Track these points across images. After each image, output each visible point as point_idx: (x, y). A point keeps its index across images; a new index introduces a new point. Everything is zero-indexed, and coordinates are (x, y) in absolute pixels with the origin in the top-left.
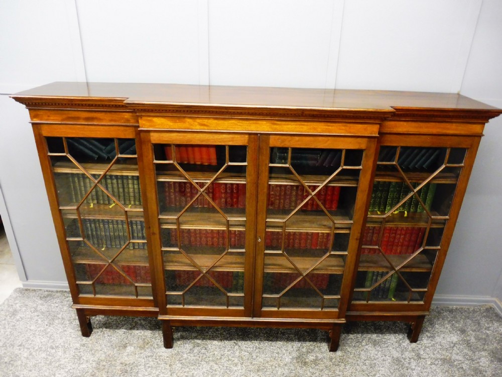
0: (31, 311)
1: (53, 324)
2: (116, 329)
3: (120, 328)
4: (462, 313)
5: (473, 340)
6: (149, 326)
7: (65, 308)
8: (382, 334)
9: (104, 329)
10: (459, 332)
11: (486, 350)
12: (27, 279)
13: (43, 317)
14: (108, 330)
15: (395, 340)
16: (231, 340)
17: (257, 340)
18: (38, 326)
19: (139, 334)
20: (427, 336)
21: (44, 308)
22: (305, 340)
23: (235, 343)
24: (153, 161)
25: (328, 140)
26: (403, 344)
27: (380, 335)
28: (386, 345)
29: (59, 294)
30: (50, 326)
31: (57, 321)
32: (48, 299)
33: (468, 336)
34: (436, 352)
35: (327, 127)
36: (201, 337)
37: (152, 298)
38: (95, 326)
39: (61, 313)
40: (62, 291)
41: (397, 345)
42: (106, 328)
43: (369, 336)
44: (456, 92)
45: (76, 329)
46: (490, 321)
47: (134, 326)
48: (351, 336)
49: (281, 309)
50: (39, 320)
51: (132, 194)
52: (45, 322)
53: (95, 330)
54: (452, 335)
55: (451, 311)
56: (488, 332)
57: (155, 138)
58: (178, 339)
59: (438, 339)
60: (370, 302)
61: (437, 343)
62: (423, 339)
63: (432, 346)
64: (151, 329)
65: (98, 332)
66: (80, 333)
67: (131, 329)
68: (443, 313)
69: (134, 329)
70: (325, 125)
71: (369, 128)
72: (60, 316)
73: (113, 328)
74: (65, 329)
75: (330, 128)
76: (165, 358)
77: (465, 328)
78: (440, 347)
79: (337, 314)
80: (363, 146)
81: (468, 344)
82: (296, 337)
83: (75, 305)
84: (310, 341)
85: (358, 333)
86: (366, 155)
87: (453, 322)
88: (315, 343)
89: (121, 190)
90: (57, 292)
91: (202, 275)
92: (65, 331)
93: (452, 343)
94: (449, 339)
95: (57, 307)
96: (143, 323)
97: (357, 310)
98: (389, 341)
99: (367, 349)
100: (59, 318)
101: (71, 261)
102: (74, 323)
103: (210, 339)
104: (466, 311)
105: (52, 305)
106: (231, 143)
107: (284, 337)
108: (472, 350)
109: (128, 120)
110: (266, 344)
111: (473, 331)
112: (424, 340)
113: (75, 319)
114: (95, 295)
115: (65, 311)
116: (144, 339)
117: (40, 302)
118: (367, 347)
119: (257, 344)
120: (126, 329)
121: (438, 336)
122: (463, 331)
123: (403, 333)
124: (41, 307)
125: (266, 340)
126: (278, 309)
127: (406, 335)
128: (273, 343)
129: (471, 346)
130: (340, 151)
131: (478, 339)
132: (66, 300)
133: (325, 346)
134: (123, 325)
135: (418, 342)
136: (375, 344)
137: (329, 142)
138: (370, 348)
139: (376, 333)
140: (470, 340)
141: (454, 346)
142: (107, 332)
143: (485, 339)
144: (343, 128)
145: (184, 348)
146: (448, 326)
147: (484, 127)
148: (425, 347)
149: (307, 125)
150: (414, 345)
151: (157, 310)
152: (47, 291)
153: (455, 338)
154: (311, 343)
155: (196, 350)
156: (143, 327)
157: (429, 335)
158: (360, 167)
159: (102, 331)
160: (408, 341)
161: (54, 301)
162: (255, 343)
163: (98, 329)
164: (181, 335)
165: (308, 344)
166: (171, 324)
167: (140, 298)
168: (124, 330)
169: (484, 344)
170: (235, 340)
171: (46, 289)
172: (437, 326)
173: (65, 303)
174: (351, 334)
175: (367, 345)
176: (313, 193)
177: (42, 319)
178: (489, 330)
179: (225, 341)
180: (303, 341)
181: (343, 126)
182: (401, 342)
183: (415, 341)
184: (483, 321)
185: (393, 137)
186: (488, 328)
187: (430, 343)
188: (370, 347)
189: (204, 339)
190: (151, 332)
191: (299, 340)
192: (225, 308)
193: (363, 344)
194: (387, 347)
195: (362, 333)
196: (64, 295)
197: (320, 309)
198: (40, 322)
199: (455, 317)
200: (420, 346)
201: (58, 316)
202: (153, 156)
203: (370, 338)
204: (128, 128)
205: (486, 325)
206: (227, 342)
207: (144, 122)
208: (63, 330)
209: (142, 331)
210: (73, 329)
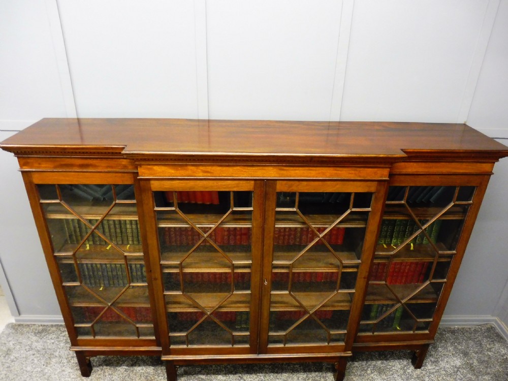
0: (26, 350)
1: (50, 364)
2: (117, 366)
3: (121, 365)
4: (464, 334)
5: (475, 363)
6: (151, 362)
7: (62, 344)
8: (387, 360)
9: (105, 367)
10: (462, 355)
11: (488, 374)
12: (20, 314)
13: (38, 356)
14: (108, 367)
15: (399, 366)
16: (236, 373)
17: (262, 373)
18: (34, 366)
19: (141, 371)
20: (431, 361)
21: (39, 345)
22: (310, 371)
23: (240, 377)
24: (154, 208)
25: (337, 184)
26: (408, 371)
27: (385, 362)
28: (391, 373)
29: (54, 329)
30: (47, 366)
31: (54, 360)
32: (43, 334)
33: (471, 358)
34: (441, 378)
35: (336, 172)
36: (205, 372)
37: (154, 338)
38: (95, 364)
39: (58, 350)
40: (58, 325)
41: (402, 372)
42: (107, 365)
43: (374, 363)
44: (462, 122)
45: (75, 369)
46: (492, 341)
47: (135, 363)
48: (356, 364)
49: (287, 346)
50: (35, 359)
51: (130, 235)
52: (42, 361)
53: (95, 369)
54: (455, 359)
55: (453, 332)
56: (489, 353)
57: (156, 186)
58: (182, 375)
59: (442, 364)
60: (375, 333)
61: (441, 368)
62: (427, 364)
63: (436, 372)
64: (153, 365)
65: (98, 371)
66: (79, 372)
67: (133, 365)
68: (446, 334)
69: (135, 366)
70: (334, 170)
71: (379, 172)
72: (57, 354)
73: (113, 365)
74: (64, 368)
75: (339, 172)
77: (468, 351)
78: (444, 372)
79: (344, 347)
80: (373, 189)
81: (471, 368)
82: (301, 368)
83: (73, 347)
84: (315, 372)
85: (363, 360)
86: (376, 197)
87: (456, 344)
88: (321, 373)
89: (118, 230)
90: (52, 326)
91: (206, 316)
92: (63, 371)
93: (456, 367)
94: (452, 363)
95: (53, 343)
96: (145, 358)
97: (363, 342)
98: (393, 368)
99: (372, 378)
100: (56, 357)
101: (68, 304)
102: (72, 362)
103: (214, 374)
104: (467, 331)
105: (48, 341)
106: (235, 189)
107: (289, 367)
108: (475, 375)
109: (125, 167)
110: (272, 377)
111: (476, 354)
112: (429, 366)
113: (73, 357)
114: (94, 337)
115: (62, 348)
116: (147, 376)
117: (35, 338)
118: (372, 375)
119: (262, 377)
121: (442, 360)
122: (466, 354)
123: (407, 359)
124: (36, 344)
125: (271, 372)
126: (285, 345)
127: (410, 360)
128: (279, 376)
129: (474, 370)
130: (350, 194)
131: (481, 362)
132: (62, 335)
133: (331, 376)
134: (124, 362)
135: (422, 368)
136: (380, 371)
137: (338, 186)
138: (375, 377)
139: (380, 360)
140: (473, 364)
141: (458, 371)
142: (108, 370)
143: (487, 361)
144: (353, 172)
146: (451, 349)
147: (494, 166)
148: (430, 373)
149: (316, 170)
150: (418, 371)
151: (160, 349)
152: (41, 326)
153: (458, 362)
154: (317, 373)
156: (145, 363)
157: (433, 359)
158: (369, 209)
159: (102, 370)
160: (412, 368)
161: (50, 337)
162: (261, 376)
163: (98, 367)
164: (184, 371)
165: (314, 374)
166: (175, 363)
167: (141, 338)
168: (126, 367)
169: (487, 367)
170: (240, 373)
171: (40, 324)
172: (440, 349)
173: (62, 338)
174: (356, 361)
175: (372, 373)
176: (321, 236)
177: (39, 358)
178: (490, 352)
179: (230, 375)
180: (309, 372)
181: (352, 170)
182: (406, 368)
183: (420, 368)
184: (485, 341)
185: (402, 178)
186: (489, 350)
187: (434, 369)
188: (375, 375)
189: (208, 374)
190: (153, 368)
191: (305, 371)
192: (230, 346)
193: (369, 372)
194: (392, 374)
195: (367, 360)
196: (60, 330)
197: (326, 344)
198: (36, 361)
199: (457, 339)
200: (424, 372)
201: (54, 353)
202: (153, 204)
203: (375, 366)
204: (126, 174)
205: (488, 346)
206: (231, 376)
207: (143, 171)
208: (61, 370)
209: (144, 367)
210: (72, 369)
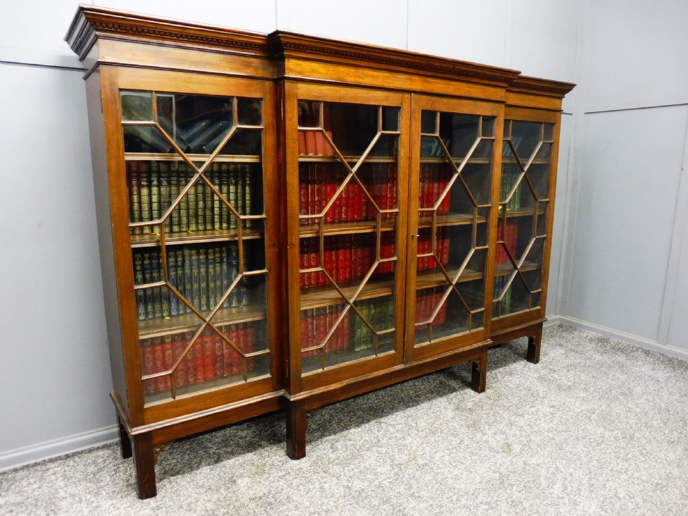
1: (59, 509)
2: (191, 471)
3: (198, 468)
6: (242, 450)
8: (505, 366)
9: (172, 478)
13: (23, 509)
14: (180, 476)
16: (368, 421)
19: (238, 462)
23: (376, 422)
24: (297, 126)
26: (531, 367)
28: (519, 372)
31: (64, 503)
33: (567, 346)
36: (330, 433)
37: (268, 376)
39: (60, 491)
40: (28, 466)
41: (527, 369)
42: (173, 475)
43: (497, 371)
47: (219, 458)
54: (556, 350)
57: (304, 91)
60: (501, 317)
61: (555, 357)
62: (542, 358)
64: (249, 451)
65: (165, 485)
67: (216, 462)
69: (222, 461)
72: (62, 495)
73: (184, 472)
74: (94, 504)
76: (309, 468)
81: (574, 351)
86: (497, 123)
90: (16, 470)
91: (348, 308)
92: (98, 506)
95: (39, 487)
96: (229, 449)
98: (517, 369)
100: (64, 498)
104: (545, 333)
105: (25, 489)
107: (421, 398)
108: (581, 354)
110: (412, 410)
111: (567, 343)
114: (174, 397)
116: (252, 464)
118: (506, 379)
119: (402, 414)
120: (209, 465)
122: (560, 345)
125: (407, 408)
126: (430, 342)
127: (525, 360)
128: (419, 407)
129: (577, 352)
130: (478, 117)
133: (469, 391)
134: (199, 464)
135: (540, 361)
136: (511, 374)
137: (470, 107)
138: (509, 379)
139: (500, 367)
143: (580, 344)
145: (320, 450)
147: (561, 102)
148: (549, 363)
150: (539, 364)
155: (339, 445)
156: (233, 454)
158: (494, 137)
159: (170, 482)
160: (532, 364)
161: (25, 484)
166: (307, 408)
167: (250, 380)
168: (208, 467)
169: (584, 347)
170: (374, 420)
176: (459, 171)
177: (27, 512)
178: (575, 339)
179: (363, 425)
180: (445, 395)
182: (527, 366)
183: (538, 362)
186: (573, 338)
187: (549, 359)
189: (335, 433)
190: (253, 453)
192: (374, 356)
194: (522, 373)
197: (468, 332)
200: (545, 364)
201: (56, 496)
203: (500, 372)
205: (570, 336)
206: (366, 425)
207: (291, 67)
208: (92, 508)
209: (237, 458)
210: (112, 499)
